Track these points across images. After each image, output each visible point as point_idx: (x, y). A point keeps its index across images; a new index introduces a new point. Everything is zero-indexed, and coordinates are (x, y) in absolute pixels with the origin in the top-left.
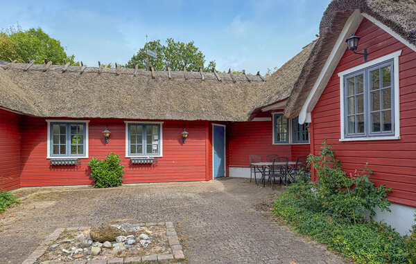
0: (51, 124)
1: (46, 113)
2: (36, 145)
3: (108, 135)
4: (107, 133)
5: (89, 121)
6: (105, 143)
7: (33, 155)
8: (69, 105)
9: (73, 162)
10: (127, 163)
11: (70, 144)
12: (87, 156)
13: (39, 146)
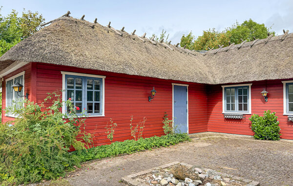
0: (225, 88)
1: (218, 82)
2: (216, 103)
3: (265, 95)
4: (264, 93)
5: (251, 84)
6: (264, 102)
7: (215, 111)
8: (234, 74)
9: (239, 117)
10: (284, 120)
11: (238, 103)
12: (250, 113)
13: (218, 104)
